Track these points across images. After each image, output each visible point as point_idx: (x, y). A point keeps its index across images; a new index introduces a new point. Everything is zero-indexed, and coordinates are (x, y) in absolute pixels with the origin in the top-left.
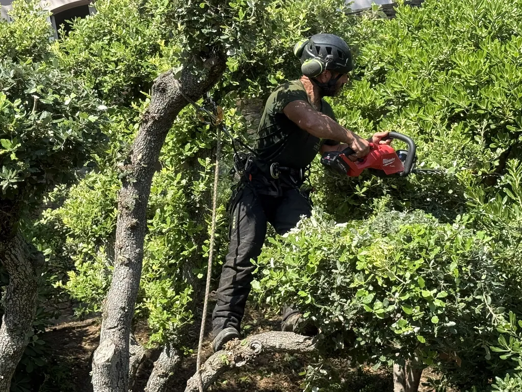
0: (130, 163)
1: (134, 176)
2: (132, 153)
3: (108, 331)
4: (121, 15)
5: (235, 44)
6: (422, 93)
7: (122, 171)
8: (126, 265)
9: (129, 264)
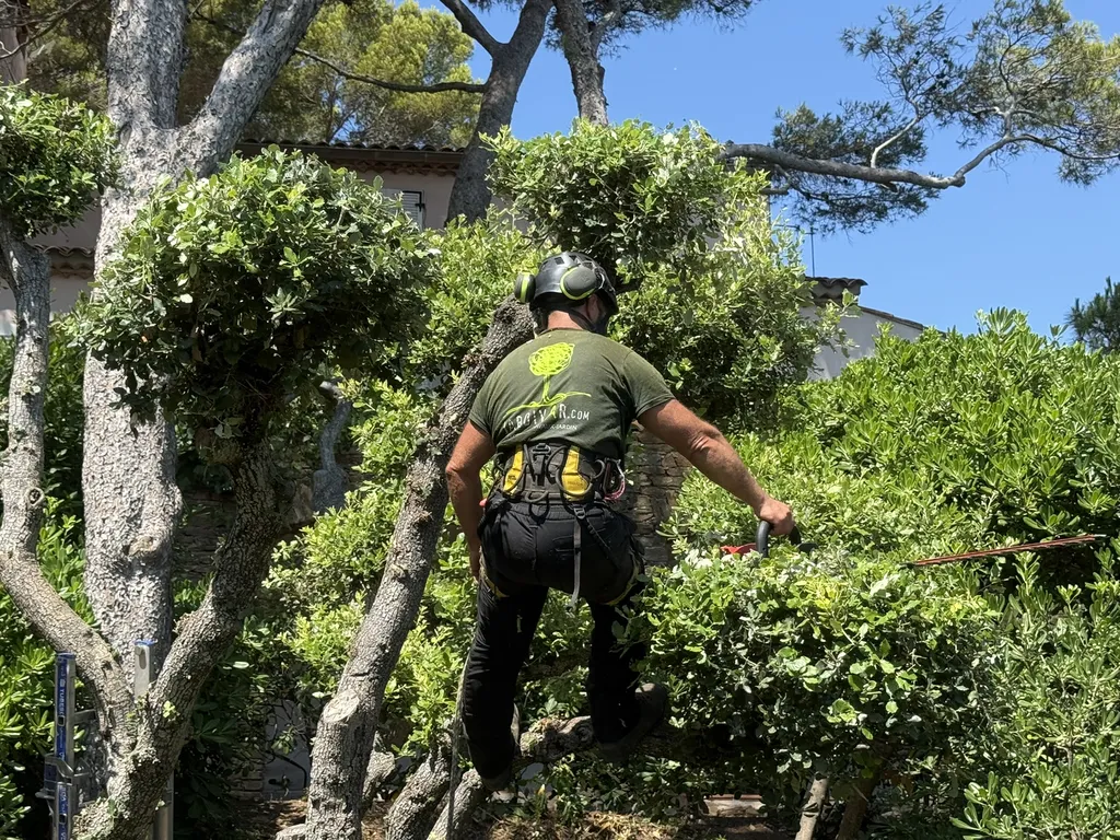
0: (437, 424)
1: (439, 445)
2: (443, 410)
3: (353, 678)
4: (459, 257)
5: (632, 249)
6: (898, 456)
7: (423, 435)
8: (401, 581)
9: (404, 579)
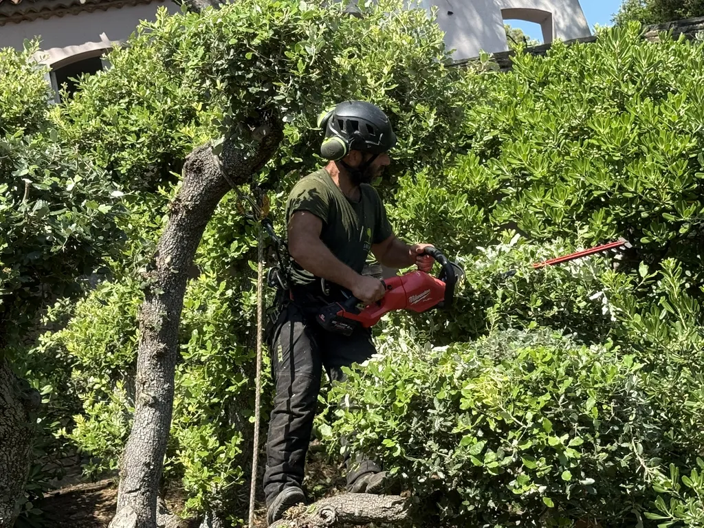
0: (155, 268)
1: (160, 286)
2: (157, 254)
3: (128, 495)
4: (144, 70)
5: (294, 107)
6: (549, 171)
7: (145, 280)
8: (151, 406)
9: (154, 404)
